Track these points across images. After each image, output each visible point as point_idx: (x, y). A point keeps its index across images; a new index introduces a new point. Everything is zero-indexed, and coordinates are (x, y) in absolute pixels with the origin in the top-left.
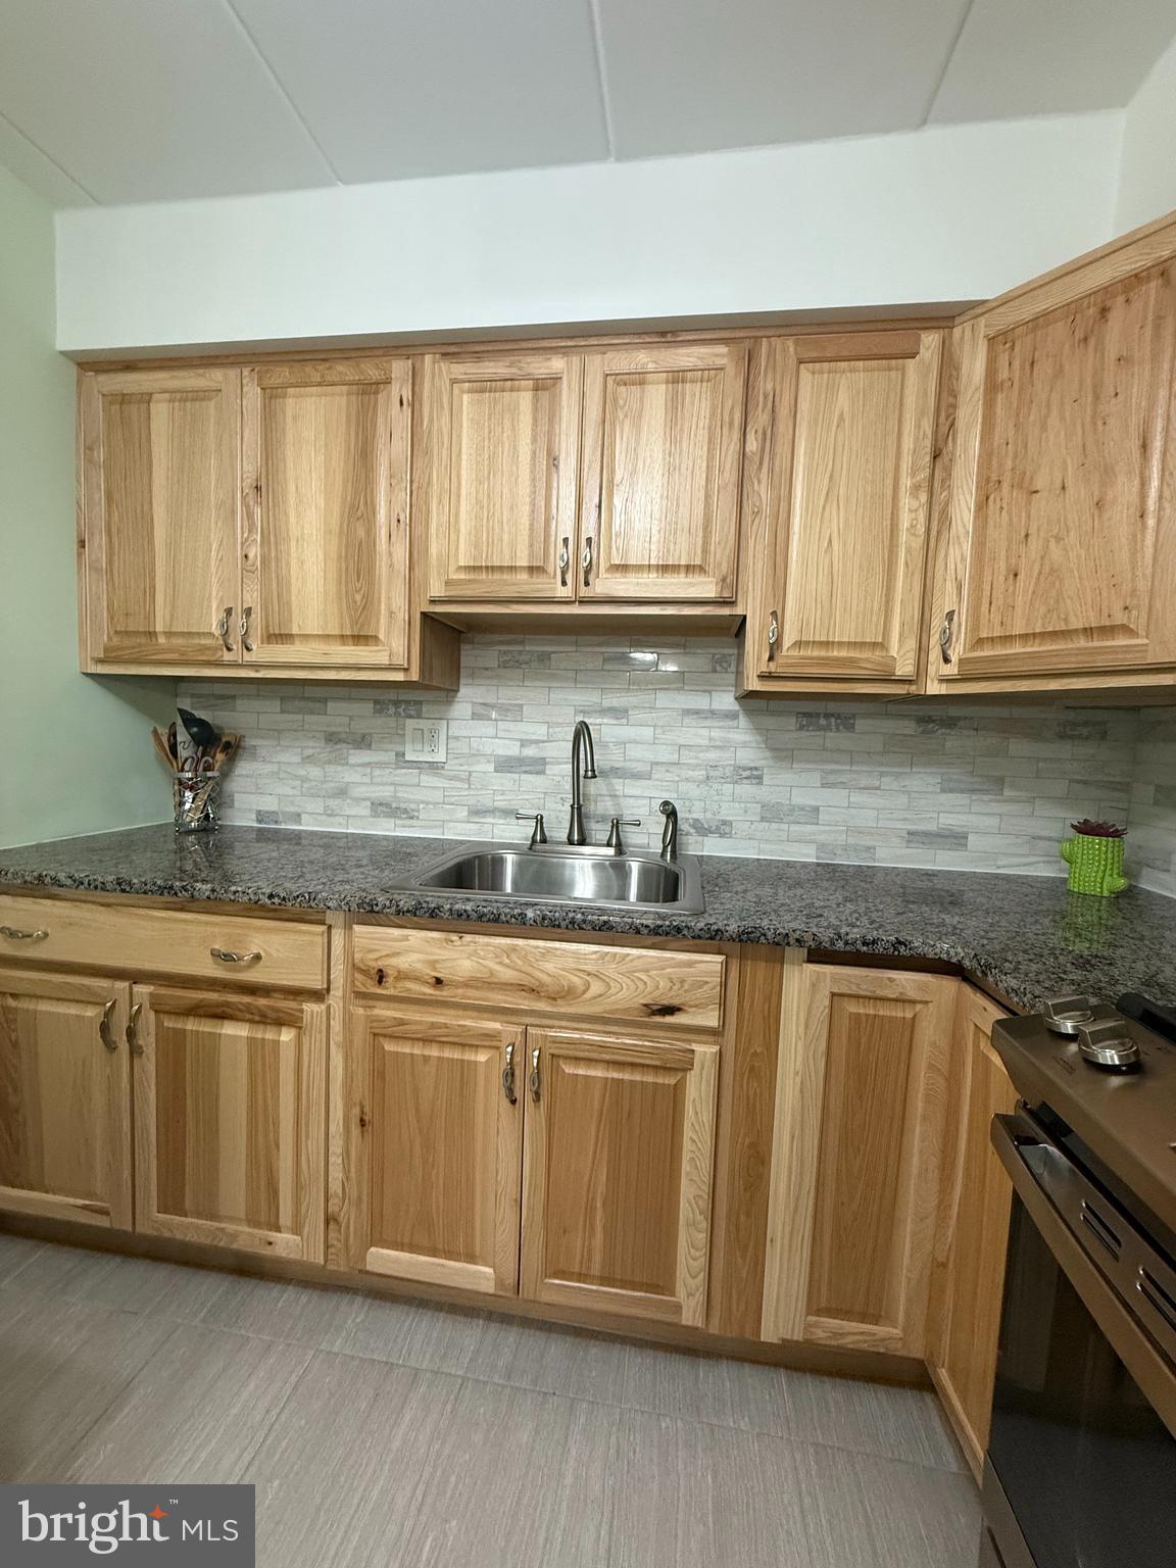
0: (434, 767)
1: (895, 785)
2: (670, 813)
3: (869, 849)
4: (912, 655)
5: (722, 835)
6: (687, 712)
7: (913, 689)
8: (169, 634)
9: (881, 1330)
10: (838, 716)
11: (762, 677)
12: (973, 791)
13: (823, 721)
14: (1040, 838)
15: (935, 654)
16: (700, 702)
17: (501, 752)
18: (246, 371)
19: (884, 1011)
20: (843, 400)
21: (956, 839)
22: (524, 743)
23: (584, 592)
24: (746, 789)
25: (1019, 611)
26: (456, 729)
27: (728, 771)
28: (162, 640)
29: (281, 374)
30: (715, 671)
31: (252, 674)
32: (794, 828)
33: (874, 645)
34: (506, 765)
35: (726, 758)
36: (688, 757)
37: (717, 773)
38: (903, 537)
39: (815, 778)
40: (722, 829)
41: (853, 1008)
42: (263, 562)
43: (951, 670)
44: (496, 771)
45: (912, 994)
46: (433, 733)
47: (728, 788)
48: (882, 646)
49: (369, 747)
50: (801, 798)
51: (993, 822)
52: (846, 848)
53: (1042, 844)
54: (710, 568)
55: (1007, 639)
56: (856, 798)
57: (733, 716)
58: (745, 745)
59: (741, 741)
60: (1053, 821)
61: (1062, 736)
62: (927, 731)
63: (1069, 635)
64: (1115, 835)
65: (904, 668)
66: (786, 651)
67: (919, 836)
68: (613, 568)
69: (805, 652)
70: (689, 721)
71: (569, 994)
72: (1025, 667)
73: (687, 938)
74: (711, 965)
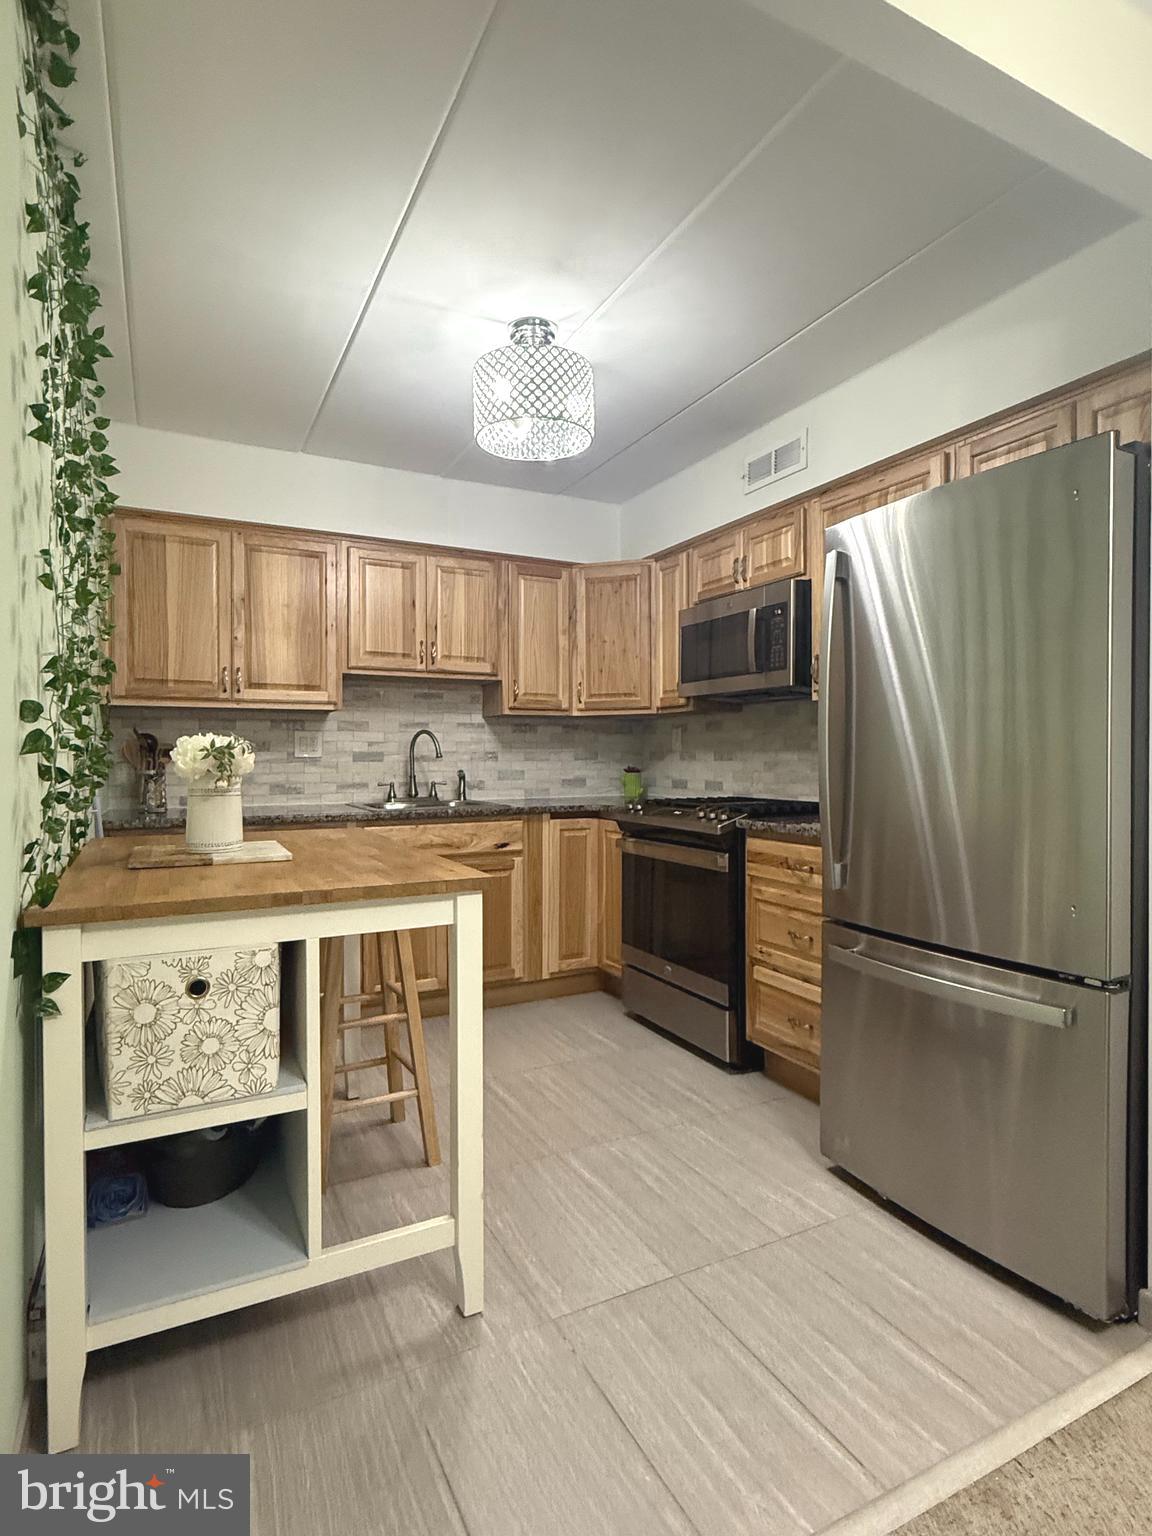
0: (314, 761)
1: (556, 758)
2: (462, 777)
3: (547, 790)
4: (567, 700)
5: (480, 789)
6: (459, 724)
7: (567, 713)
8: (176, 682)
9: (584, 959)
10: (531, 726)
11: (510, 709)
12: (586, 759)
13: (523, 728)
14: (613, 778)
15: (575, 699)
16: (466, 719)
17: (357, 750)
18: (235, 535)
19: (578, 834)
20: (536, 593)
21: (580, 782)
22: (370, 744)
23: (431, 668)
24: (490, 763)
25: (603, 685)
26: (328, 737)
27: (482, 755)
28: (171, 685)
29: (255, 541)
30: (471, 702)
31: (235, 706)
32: (514, 782)
33: (553, 695)
34: (359, 757)
35: (480, 748)
36: (461, 748)
37: (477, 756)
38: (561, 651)
39: (522, 756)
40: (480, 786)
41: (566, 834)
42: (246, 642)
43: (582, 706)
44: (354, 761)
45: (585, 826)
46: (313, 740)
47: (482, 764)
48: (556, 695)
49: (268, 750)
50: (517, 766)
51: (595, 773)
52: (537, 790)
53: (613, 781)
54: (488, 659)
55: (600, 695)
56: (540, 765)
57: (480, 726)
58: (488, 741)
59: (486, 739)
60: (616, 770)
61: (617, 732)
62: (567, 732)
63: (619, 695)
64: (638, 771)
65: (565, 705)
66: (520, 697)
67: (566, 782)
68: (444, 657)
69: (527, 697)
70: (461, 729)
71: (465, 845)
72: (607, 706)
73: (510, 815)
74: (518, 825)
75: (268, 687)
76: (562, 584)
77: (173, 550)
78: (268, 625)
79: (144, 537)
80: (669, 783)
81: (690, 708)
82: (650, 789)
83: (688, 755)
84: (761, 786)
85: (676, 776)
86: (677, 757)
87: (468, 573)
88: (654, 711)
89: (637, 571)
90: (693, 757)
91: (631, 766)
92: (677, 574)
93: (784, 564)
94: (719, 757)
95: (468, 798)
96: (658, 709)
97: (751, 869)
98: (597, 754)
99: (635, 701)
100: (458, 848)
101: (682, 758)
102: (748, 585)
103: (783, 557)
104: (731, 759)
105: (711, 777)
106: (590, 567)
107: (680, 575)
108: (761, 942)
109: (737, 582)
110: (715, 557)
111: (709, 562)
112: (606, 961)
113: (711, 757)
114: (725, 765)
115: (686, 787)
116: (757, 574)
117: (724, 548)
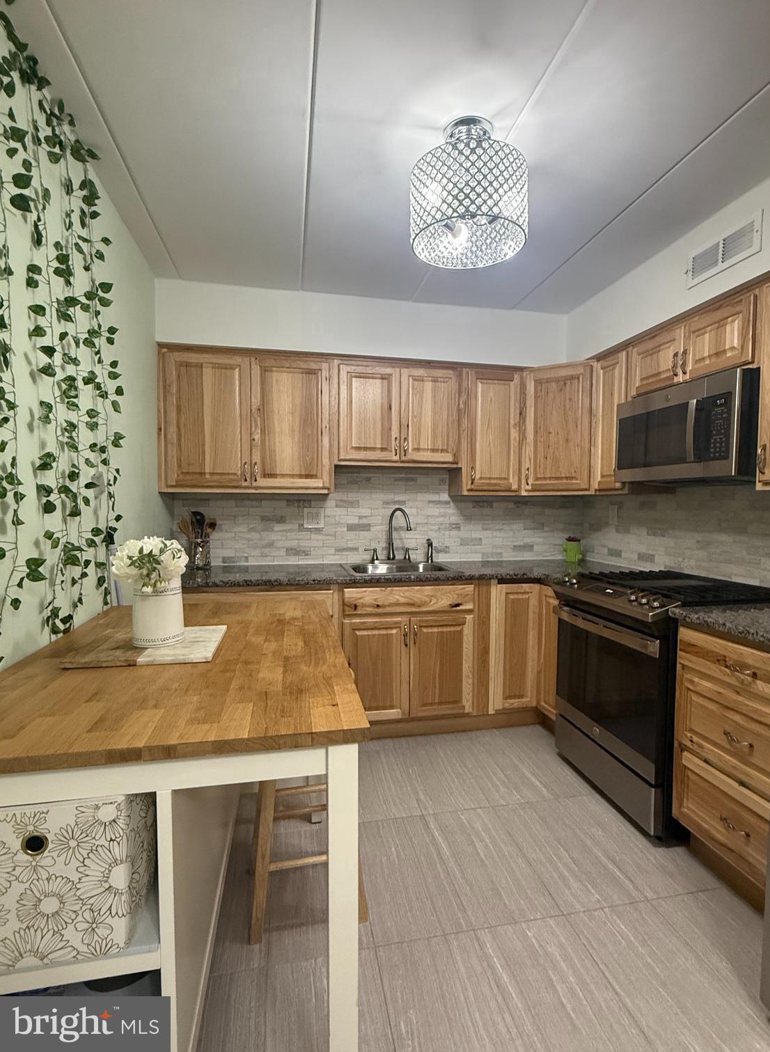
0: (318, 530)
1: (508, 528)
2: (430, 544)
3: (501, 553)
4: (517, 482)
5: (446, 552)
6: (430, 502)
7: (517, 493)
8: (212, 474)
9: (524, 700)
10: (487, 502)
11: (469, 490)
12: (534, 529)
13: (482, 504)
14: (557, 545)
15: (523, 481)
16: (435, 497)
17: (350, 522)
18: (253, 359)
19: (521, 596)
20: (491, 394)
21: (529, 547)
22: (360, 517)
23: (403, 458)
24: (454, 533)
25: (548, 470)
26: (328, 512)
27: (447, 526)
28: (207, 476)
29: (270, 362)
30: (440, 484)
31: (253, 491)
32: (473, 547)
33: (505, 479)
34: (351, 528)
35: (447, 521)
36: (431, 521)
37: (443, 526)
38: (512, 441)
39: (480, 527)
40: (446, 550)
41: (511, 597)
42: (261, 443)
43: (529, 487)
44: (348, 530)
45: (528, 590)
46: (318, 515)
47: (447, 533)
48: (507, 479)
49: (284, 522)
50: (476, 535)
51: (541, 540)
52: (493, 554)
53: (557, 547)
54: (450, 450)
55: (545, 478)
56: (495, 534)
57: (448, 503)
58: (453, 514)
59: (451, 513)
60: (560, 538)
61: (561, 507)
62: (518, 507)
63: (560, 478)
64: (579, 541)
65: (515, 487)
66: (476, 481)
67: (516, 548)
68: (414, 449)
69: (484, 481)
70: (431, 505)
71: (425, 604)
72: (551, 488)
73: (463, 580)
74: (470, 588)
75: (278, 477)
76: (514, 385)
77: (208, 373)
78: (277, 429)
79: (187, 365)
80: (605, 551)
81: (626, 491)
82: (588, 554)
83: (623, 528)
84: (692, 563)
85: (611, 545)
86: (613, 529)
87: (435, 380)
88: (592, 492)
89: (580, 370)
90: (627, 531)
91: (572, 536)
92: (617, 371)
93: (729, 354)
94: (653, 532)
95: (434, 560)
96: (596, 490)
97: (683, 658)
98: (543, 524)
99: (577, 483)
100: (419, 606)
101: (617, 531)
102: (687, 377)
103: (728, 347)
104: (664, 536)
105: (643, 549)
106: (539, 369)
107: (619, 372)
108: (691, 730)
109: (677, 375)
110: (655, 353)
111: (649, 358)
112: (543, 703)
113: (644, 532)
114: (657, 540)
115: (620, 556)
116: (698, 366)
117: (664, 344)
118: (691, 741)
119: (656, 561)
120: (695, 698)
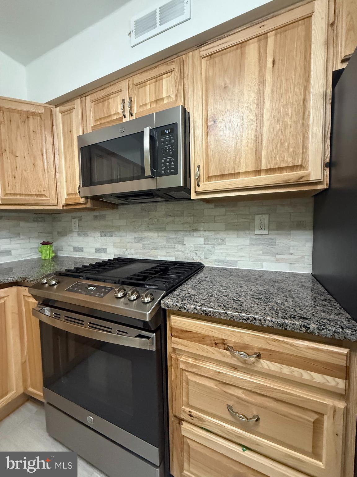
12: (11, 238)
14: (33, 248)
25: (17, 187)
51: (18, 246)
55: (14, 194)
63: (31, 195)
64: (51, 244)
72: (22, 203)
80: (71, 249)
81: (89, 205)
82: (59, 251)
83: (83, 232)
84: (133, 251)
85: (76, 245)
86: (75, 234)
88: (60, 207)
89: (42, 111)
90: (86, 235)
91: (45, 241)
92: (74, 115)
93: (166, 101)
94: (104, 234)
96: (63, 206)
98: (19, 234)
99: (46, 200)
101: (79, 235)
102: (134, 117)
103: (165, 95)
104: (112, 236)
105: (98, 246)
107: (76, 116)
108: (190, 407)
109: (125, 117)
110: (105, 100)
111: (101, 104)
112: (30, 389)
113: (98, 234)
114: (108, 239)
115: (82, 251)
116: (141, 110)
117: (113, 93)
118: (191, 416)
119: (108, 253)
120: (191, 378)
